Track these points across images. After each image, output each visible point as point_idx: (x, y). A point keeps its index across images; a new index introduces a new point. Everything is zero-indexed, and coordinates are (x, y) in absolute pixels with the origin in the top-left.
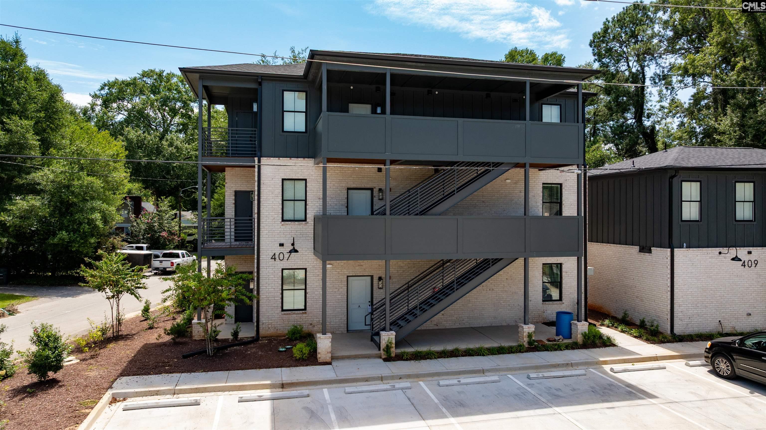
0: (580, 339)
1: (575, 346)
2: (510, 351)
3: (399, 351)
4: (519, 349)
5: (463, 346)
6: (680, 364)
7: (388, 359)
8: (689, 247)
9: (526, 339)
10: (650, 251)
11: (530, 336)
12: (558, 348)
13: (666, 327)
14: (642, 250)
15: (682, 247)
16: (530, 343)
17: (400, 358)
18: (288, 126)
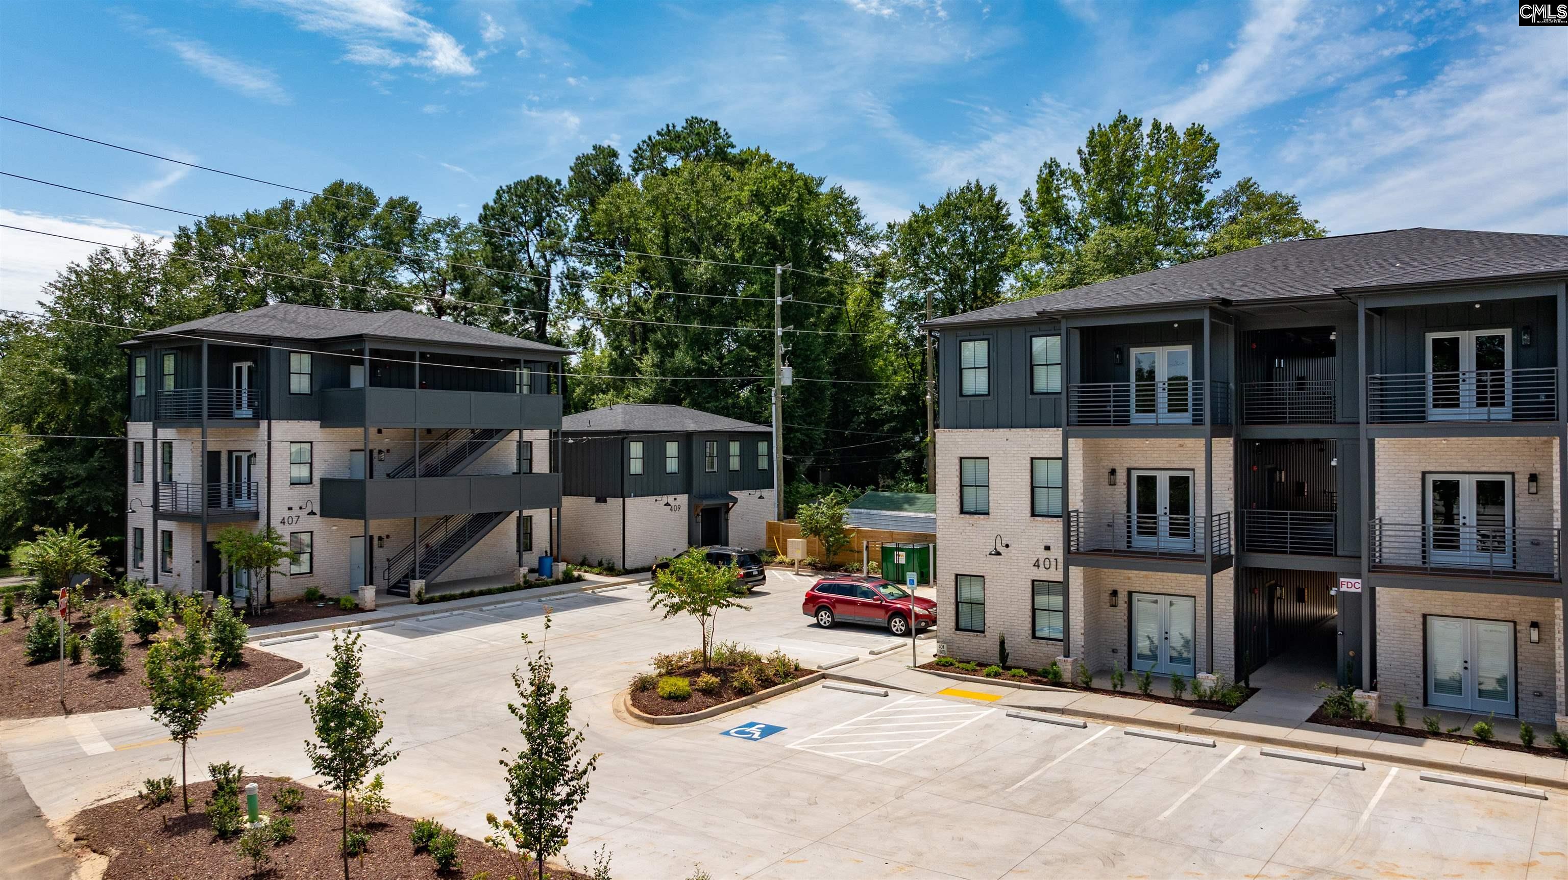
0: (560, 576)
1: (557, 582)
2: (512, 589)
3: (428, 596)
4: (518, 588)
5: (477, 589)
6: (635, 586)
7: (421, 602)
8: (635, 496)
9: (522, 580)
10: (605, 501)
11: (525, 576)
12: (546, 585)
13: (619, 565)
14: (598, 501)
15: (630, 497)
16: (526, 582)
17: (431, 601)
18: (294, 388)
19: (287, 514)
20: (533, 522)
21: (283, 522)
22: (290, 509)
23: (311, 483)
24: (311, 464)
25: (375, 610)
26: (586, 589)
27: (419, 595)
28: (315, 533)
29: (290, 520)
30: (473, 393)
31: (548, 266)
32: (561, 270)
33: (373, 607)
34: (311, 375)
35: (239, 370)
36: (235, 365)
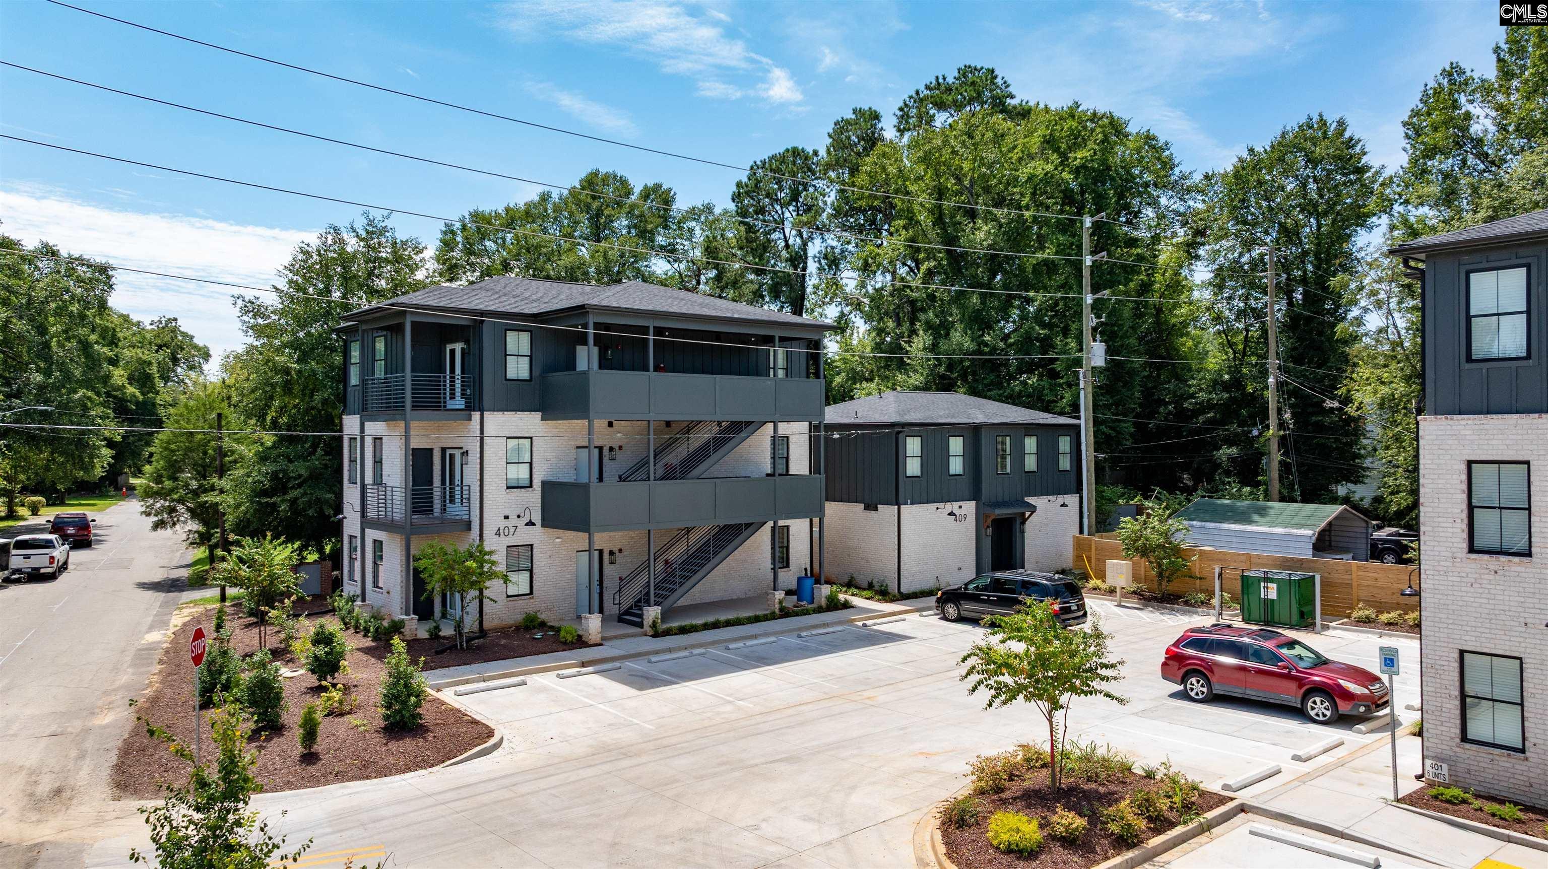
0: (823, 602)
1: (820, 610)
2: (766, 618)
3: (665, 626)
4: (772, 617)
5: (723, 618)
6: (915, 616)
7: (656, 635)
8: (912, 503)
9: (777, 606)
10: (876, 509)
11: (781, 602)
12: (806, 613)
13: (893, 588)
14: (867, 508)
15: (906, 504)
16: (781, 610)
17: (668, 633)
18: (511, 373)
19: (503, 523)
20: (791, 533)
21: (498, 534)
22: (506, 517)
23: (531, 486)
24: (531, 464)
25: (601, 645)
26: (855, 620)
27: (654, 625)
28: (535, 546)
29: (506, 530)
30: (718, 377)
31: (805, 244)
32: (819, 249)
33: (599, 641)
34: (531, 357)
35: (453, 352)
36: (449, 347)
